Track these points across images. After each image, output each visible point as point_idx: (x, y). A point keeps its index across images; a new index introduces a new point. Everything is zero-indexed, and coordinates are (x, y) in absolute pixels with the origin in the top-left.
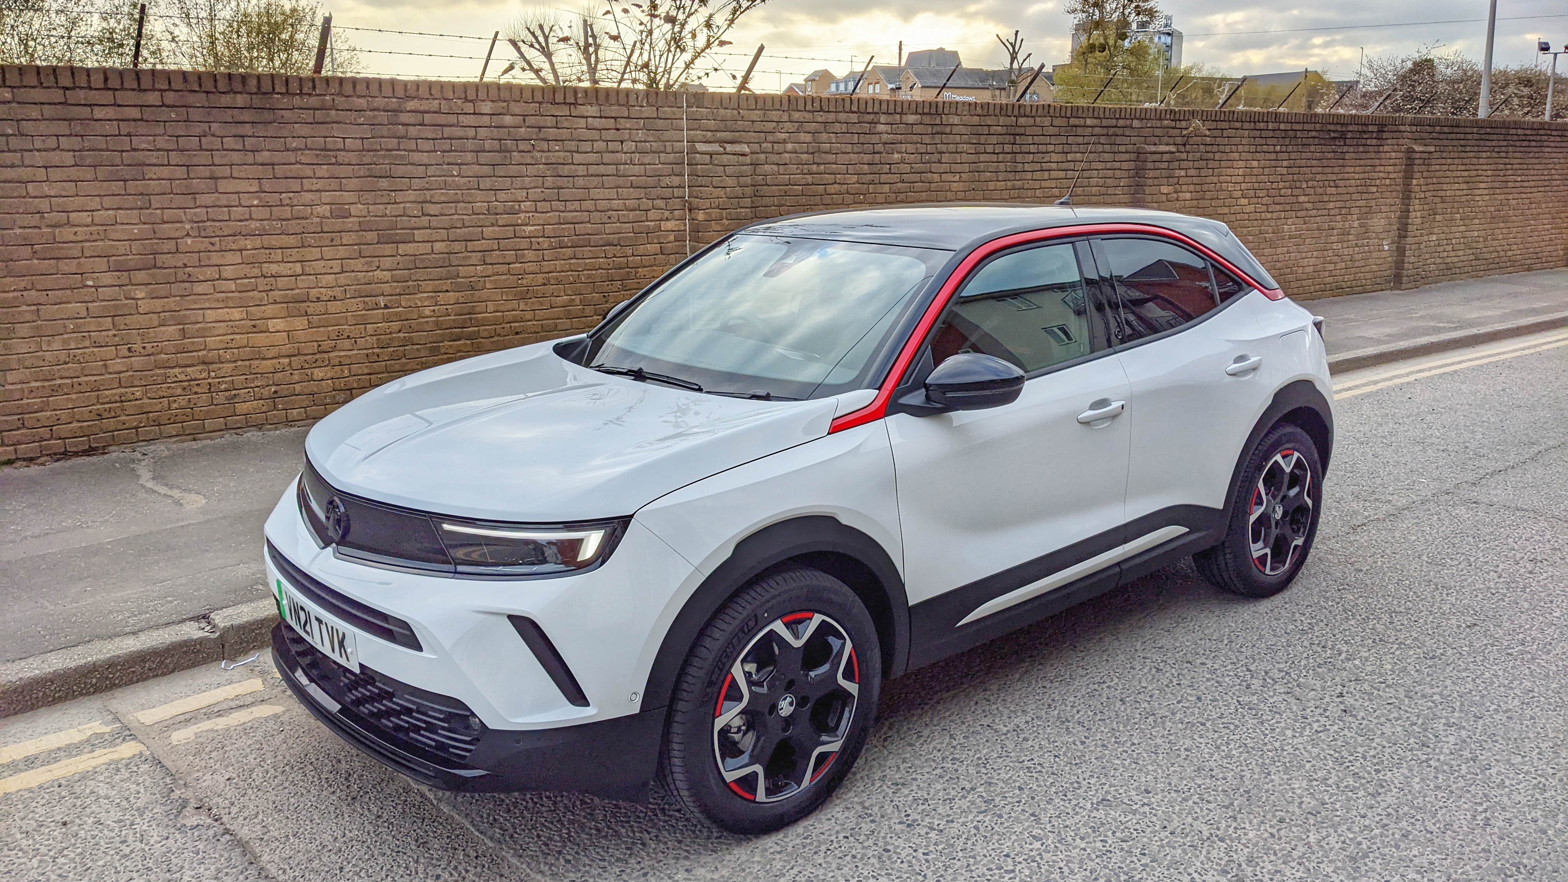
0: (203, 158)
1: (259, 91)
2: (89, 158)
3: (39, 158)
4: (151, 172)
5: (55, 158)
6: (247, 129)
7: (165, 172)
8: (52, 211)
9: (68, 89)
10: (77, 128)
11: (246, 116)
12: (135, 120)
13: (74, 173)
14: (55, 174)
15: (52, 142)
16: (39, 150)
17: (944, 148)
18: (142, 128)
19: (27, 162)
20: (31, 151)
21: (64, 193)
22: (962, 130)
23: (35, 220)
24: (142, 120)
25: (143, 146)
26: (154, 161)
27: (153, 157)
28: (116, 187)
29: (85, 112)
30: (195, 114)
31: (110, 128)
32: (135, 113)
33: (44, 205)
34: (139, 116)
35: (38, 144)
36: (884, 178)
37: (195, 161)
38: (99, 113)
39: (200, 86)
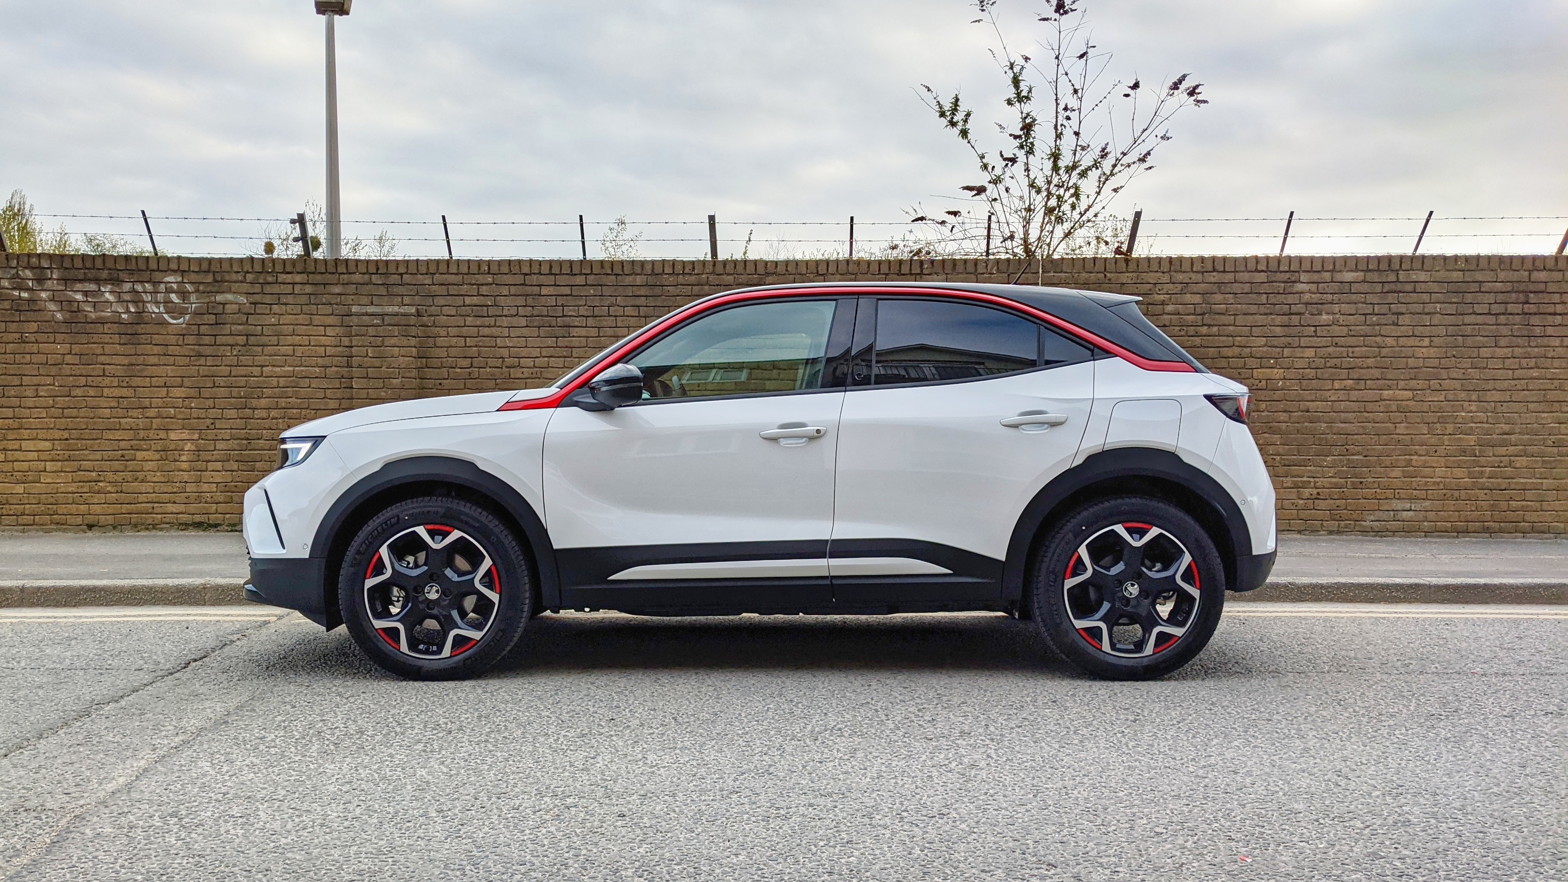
0: (610, 321)
1: (653, 273)
2: (537, 321)
3: (505, 321)
4: (574, 332)
5: (515, 321)
6: (642, 301)
7: (583, 332)
8: (510, 357)
9: (526, 274)
10: (530, 301)
11: (643, 291)
12: (566, 295)
13: (526, 331)
14: (514, 332)
15: (513, 311)
16: (506, 316)
17: (1402, 308)
18: (571, 301)
19: (497, 324)
20: (500, 316)
21: (519, 345)
22: (1435, 287)
23: (499, 363)
24: (571, 295)
25: (570, 313)
26: (577, 324)
27: (577, 322)
28: (551, 342)
29: (536, 290)
30: (607, 291)
31: (552, 301)
32: (567, 291)
33: (505, 352)
34: (569, 293)
35: (505, 312)
36: (1304, 341)
37: (605, 324)
38: (544, 291)
39: (612, 270)
